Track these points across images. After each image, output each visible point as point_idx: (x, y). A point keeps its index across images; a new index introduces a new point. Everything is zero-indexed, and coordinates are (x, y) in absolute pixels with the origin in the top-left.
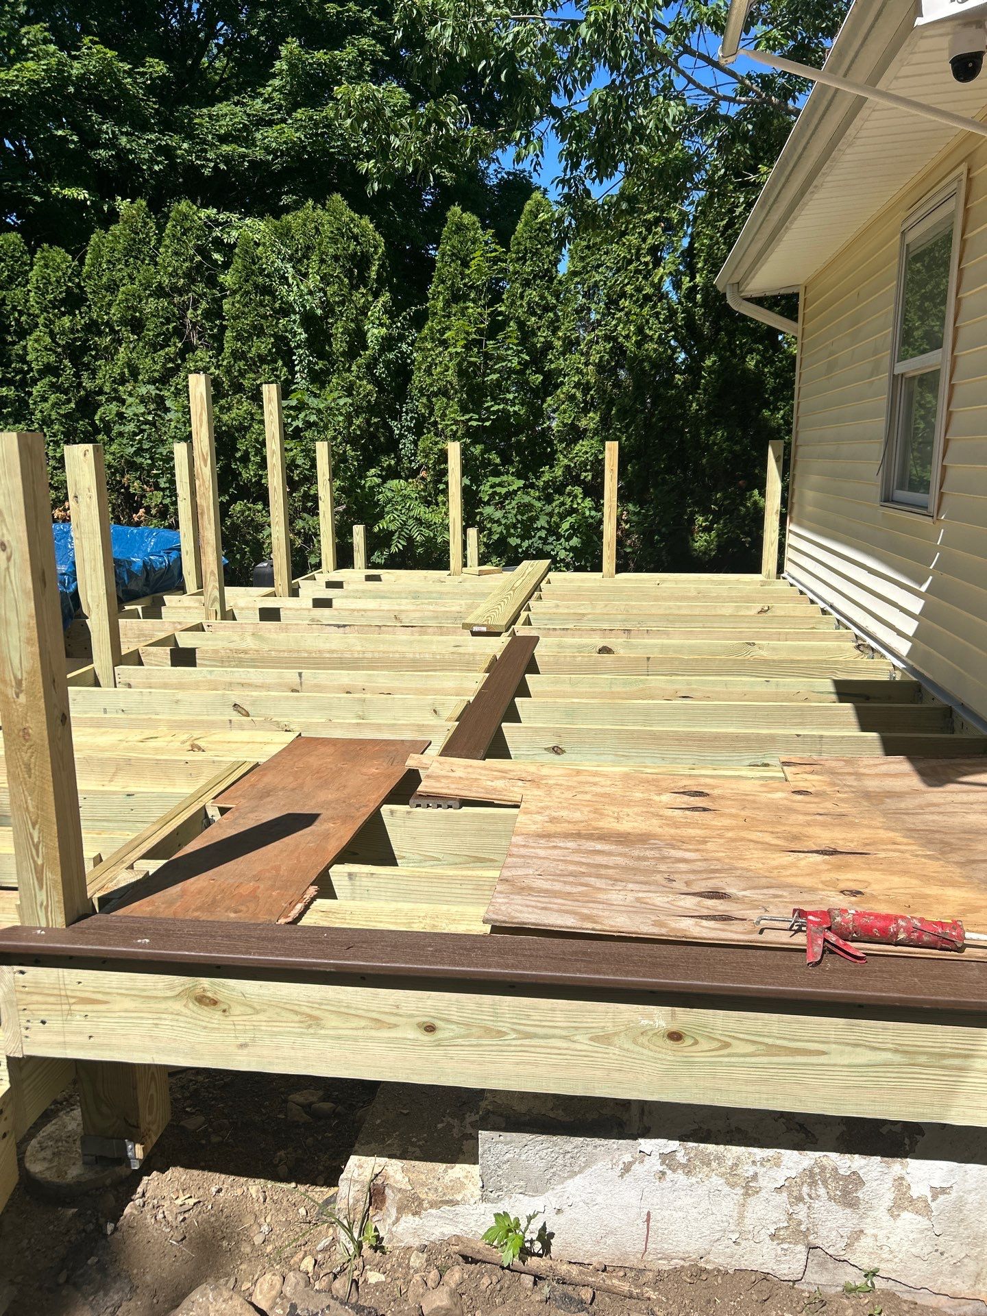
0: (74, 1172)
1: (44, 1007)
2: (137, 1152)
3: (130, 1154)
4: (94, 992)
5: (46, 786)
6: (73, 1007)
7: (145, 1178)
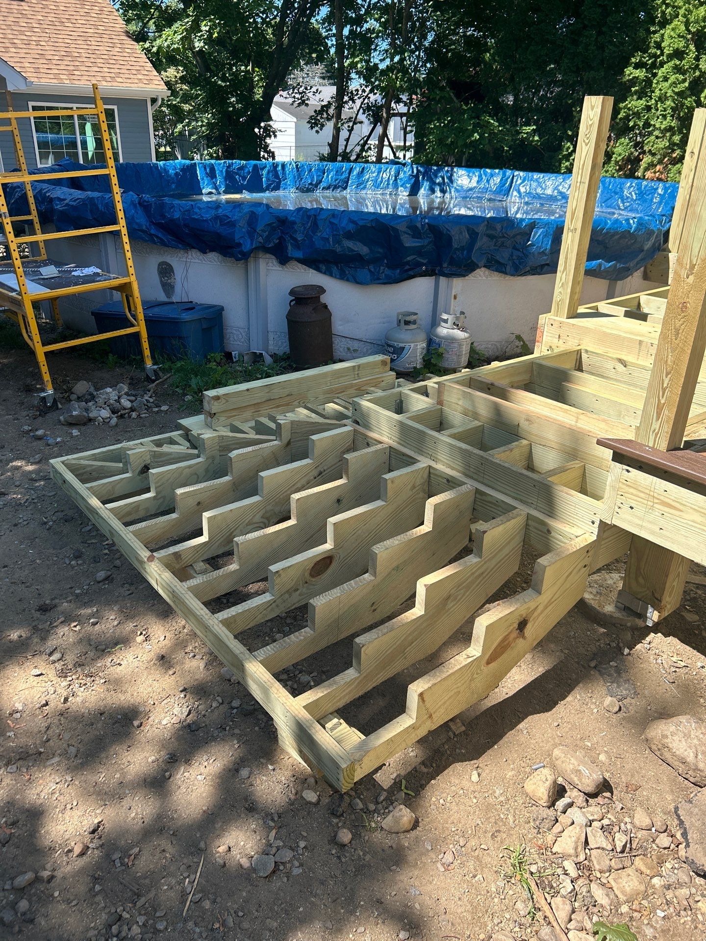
0: (609, 609)
1: (635, 498)
2: (653, 616)
3: (648, 615)
4: (674, 501)
5: (686, 349)
6: (655, 505)
7: (652, 635)
